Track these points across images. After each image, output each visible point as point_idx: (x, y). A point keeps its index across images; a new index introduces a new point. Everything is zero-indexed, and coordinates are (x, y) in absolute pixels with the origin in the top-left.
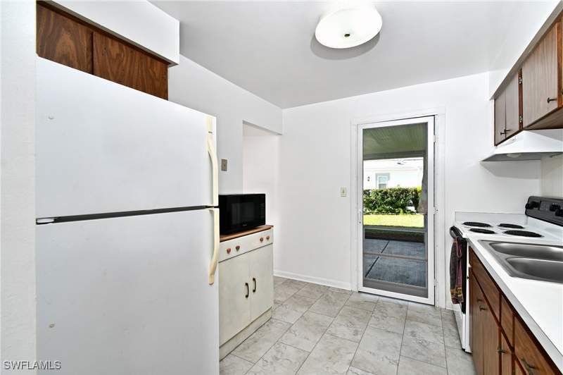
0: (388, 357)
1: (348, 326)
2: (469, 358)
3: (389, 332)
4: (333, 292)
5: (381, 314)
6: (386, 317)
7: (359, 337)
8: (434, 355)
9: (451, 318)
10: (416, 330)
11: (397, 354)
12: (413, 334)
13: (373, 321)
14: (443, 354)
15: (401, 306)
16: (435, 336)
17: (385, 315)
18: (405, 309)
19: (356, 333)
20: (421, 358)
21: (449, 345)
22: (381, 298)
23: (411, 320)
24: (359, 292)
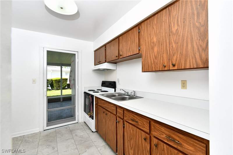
0: (72, 149)
1: (47, 148)
2: (96, 133)
3: (67, 140)
4: (28, 137)
5: (60, 135)
6: (63, 135)
7: (56, 149)
8: (86, 138)
9: (84, 124)
10: (76, 134)
11: (75, 145)
12: (76, 135)
13: (58, 139)
14: (88, 136)
15: (67, 128)
16: (84, 132)
17: (62, 134)
18: (68, 128)
19: (54, 148)
20: (83, 141)
21: (88, 133)
22: (56, 128)
23: (73, 131)
24: (44, 130)
